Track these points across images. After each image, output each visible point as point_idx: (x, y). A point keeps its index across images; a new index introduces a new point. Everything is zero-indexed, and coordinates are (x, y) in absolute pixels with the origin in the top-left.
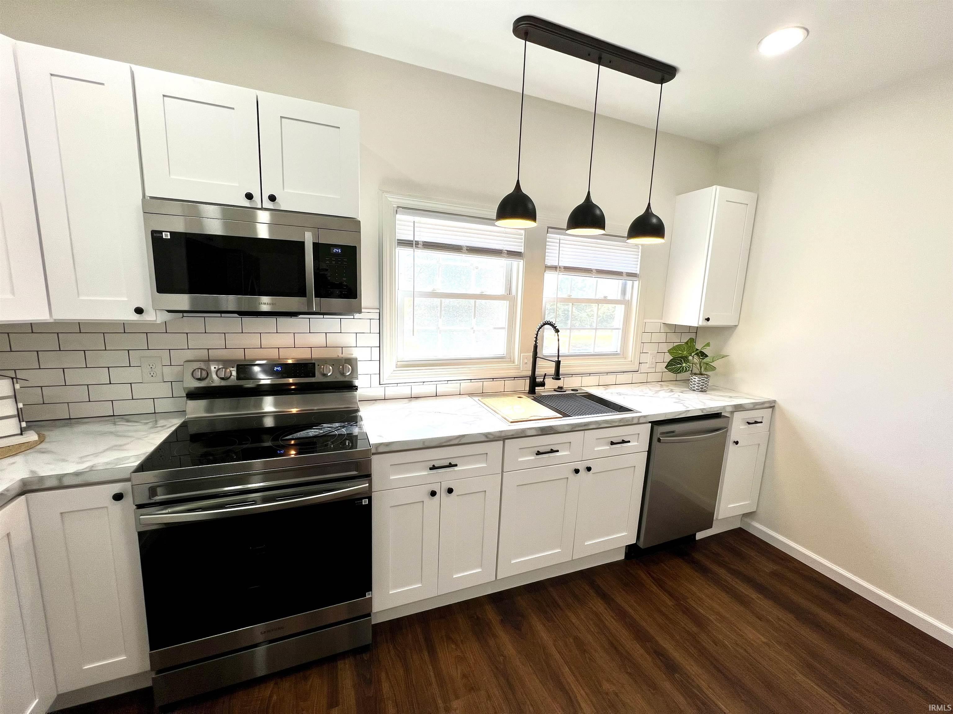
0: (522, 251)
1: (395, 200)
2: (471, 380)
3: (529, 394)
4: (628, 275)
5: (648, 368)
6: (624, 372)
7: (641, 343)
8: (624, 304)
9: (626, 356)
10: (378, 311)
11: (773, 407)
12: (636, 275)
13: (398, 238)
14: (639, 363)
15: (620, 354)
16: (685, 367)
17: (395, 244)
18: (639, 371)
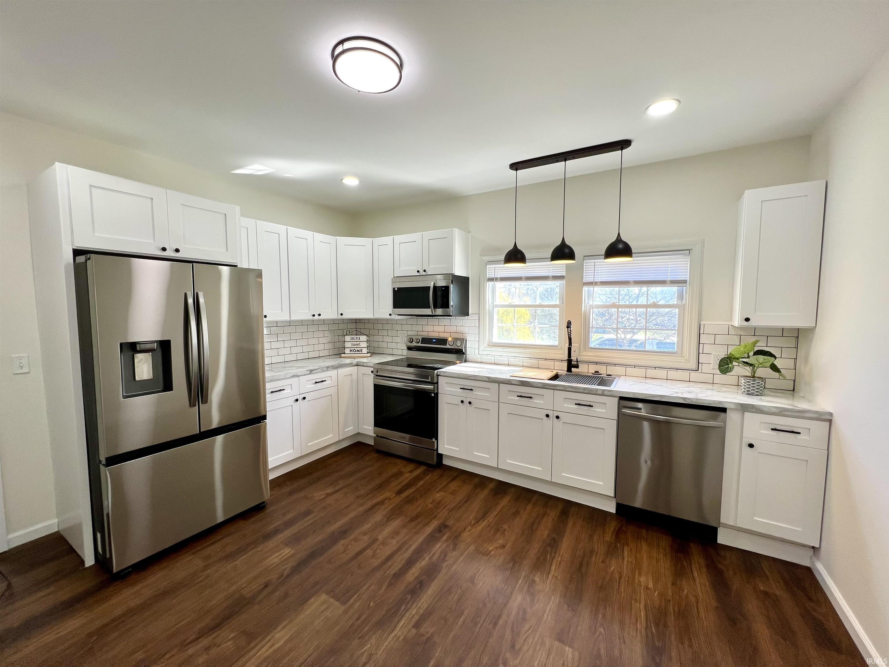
0: (565, 275)
1: (486, 259)
3: (567, 372)
4: (674, 282)
5: (713, 369)
6: (677, 369)
7: (699, 343)
8: (677, 308)
9: (683, 355)
10: (478, 315)
11: (830, 421)
12: (685, 282)
13: (487, 277)
14: (699, 363)
15: (677, 353)
16: (730, 368)
17: (486, 280)
18: (698, 370)
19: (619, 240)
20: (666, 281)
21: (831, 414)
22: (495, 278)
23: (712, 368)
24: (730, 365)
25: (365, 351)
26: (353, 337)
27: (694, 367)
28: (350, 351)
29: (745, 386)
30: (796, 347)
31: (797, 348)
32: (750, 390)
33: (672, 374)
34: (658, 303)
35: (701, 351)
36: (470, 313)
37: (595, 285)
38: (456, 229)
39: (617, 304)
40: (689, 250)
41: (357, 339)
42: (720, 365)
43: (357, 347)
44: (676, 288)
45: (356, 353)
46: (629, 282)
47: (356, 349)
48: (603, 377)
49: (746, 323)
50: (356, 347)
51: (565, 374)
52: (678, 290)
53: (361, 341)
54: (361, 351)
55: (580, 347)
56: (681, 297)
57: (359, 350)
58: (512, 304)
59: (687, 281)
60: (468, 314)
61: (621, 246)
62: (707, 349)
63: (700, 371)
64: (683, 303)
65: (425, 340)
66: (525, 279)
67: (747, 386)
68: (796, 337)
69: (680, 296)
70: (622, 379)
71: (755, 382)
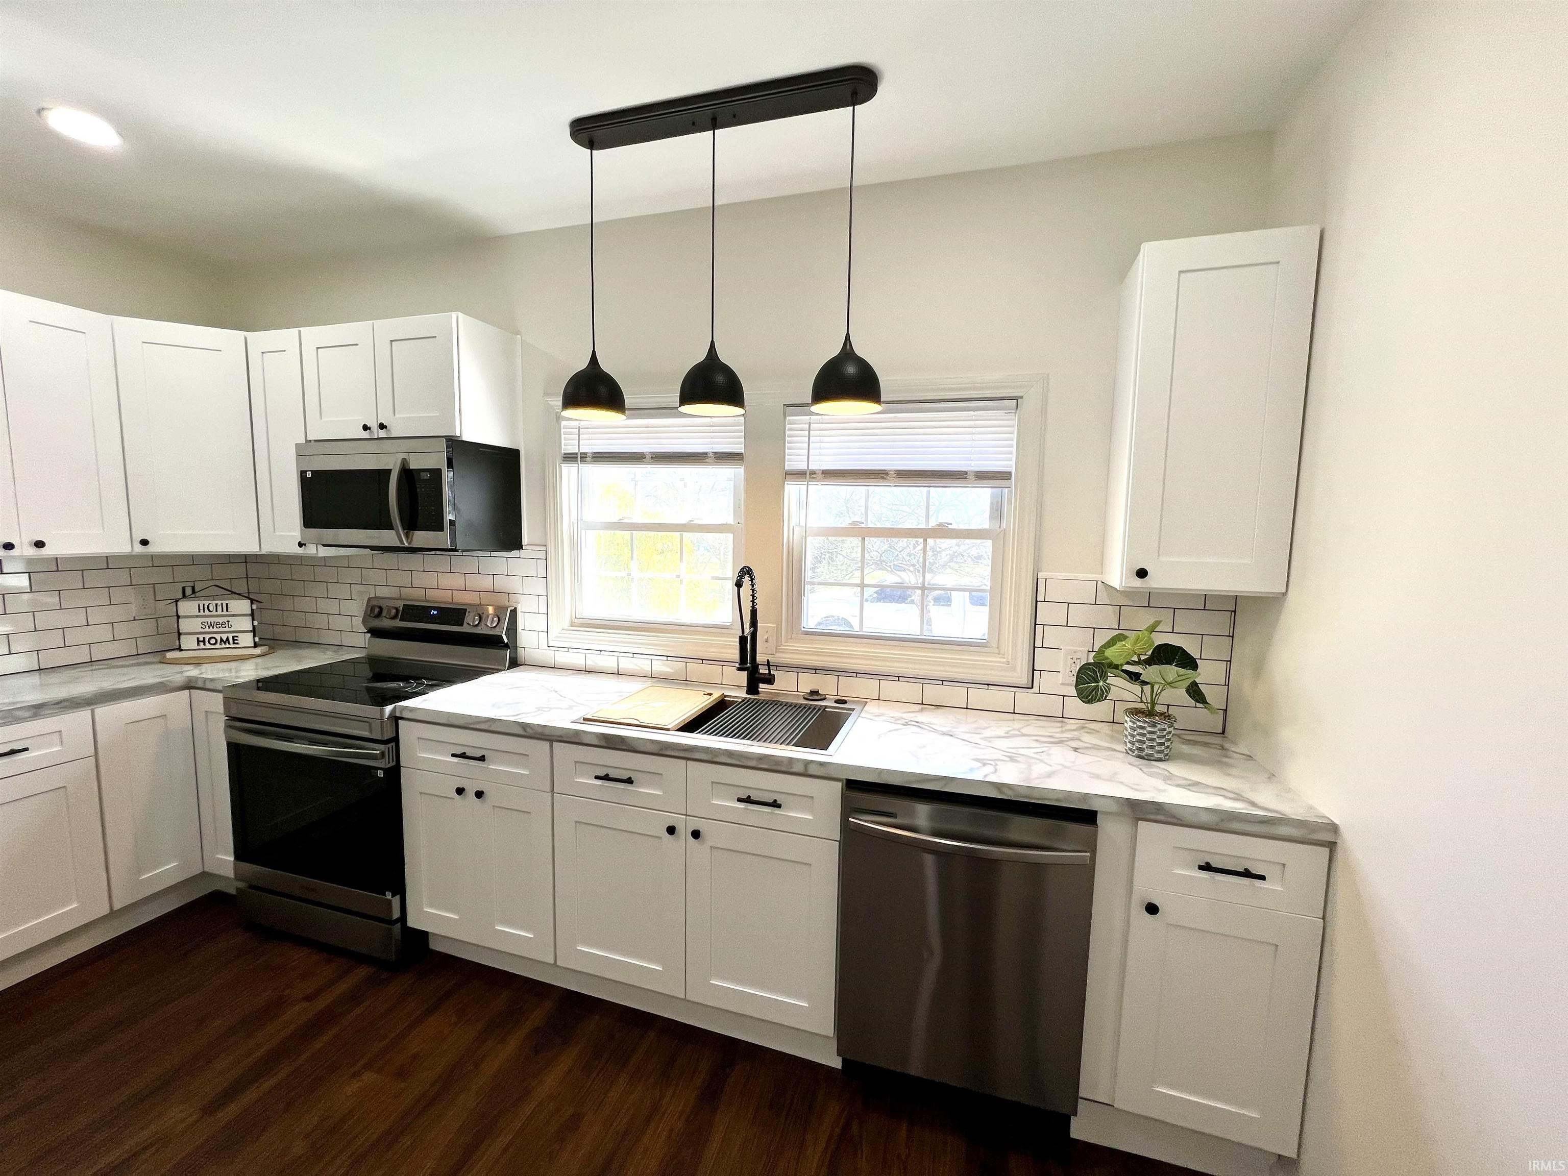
0: (742, 451)
2: (667, 656)
3: (747, 693)
4: (983, 476)
5: (1062, 684)
6: (988, 685)
7: (1036, 624)
8: (990, 539)
9: (1002, 652)
10: (544, 548)
11: (1332, 846)
12: (1004, 476)
13: (563, 452)
14: (1034, 670)
15: (989, 645)
16: (1102, 690)
17: (559, 460)
18: (1032, 688)
19: (847, 353)
20: (966, 473)
21: (1334, 828)
22: (581, 454)
23: (1060, 682)
24: (1101, 684)
25: (247, 640)
26: (206, 603)
27: (1024, 680)
28: (199, 641)
29: (1133, 736)
30: (1231, 635)
31: (1233, 637)
32: (1144, 746)
33: (979, 696)
34: (950, 527)
35: (1038, 643)
36: (525, 541)
37: (810, 477)
38: (460, 315)
39: (863, 526)
40: (1016, 399)
41: (219, 608)
42: (1080, 681)
43: (221, 629)
44: (990, 489)
45: (218, 646)
46: (887, 474)
47: (218, 637)
48: (826, 707)
49: (1138, 582)
50: (215, 629)
51: (740, 700)
52: (993, 496)
53: (233, 615)
54: (234, 640)
55: (778, 629)
56: (997, 512)
57: (228, 639)
58: (626, 521)
59: (1010, 473)
60: (518, 546)
61: (851, 370)
62: (1052, 637)
63: (1036, 689)
64: (1002, 529)
65: (414, 611)
66: (652, 458)
67: (1138, 737)
68: (1232, 611)
69: (997, 510)
70: (867, 712)
71: (1156, 729)
